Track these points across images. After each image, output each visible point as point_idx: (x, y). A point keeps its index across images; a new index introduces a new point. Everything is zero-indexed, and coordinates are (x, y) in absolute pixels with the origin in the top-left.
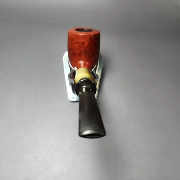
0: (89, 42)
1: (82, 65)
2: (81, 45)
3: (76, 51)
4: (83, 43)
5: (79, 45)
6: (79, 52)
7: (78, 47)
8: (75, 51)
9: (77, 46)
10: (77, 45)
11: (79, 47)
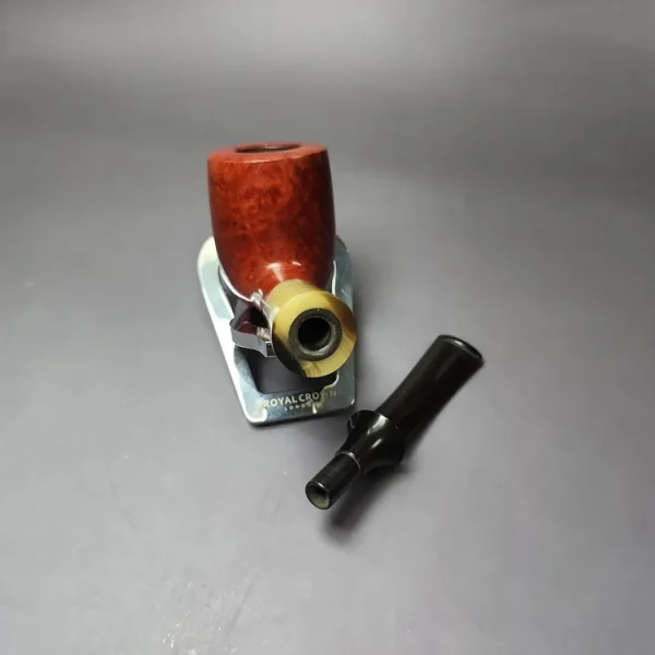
0: (295, 186)
1: (280, 277)
2: (268, 200)
3: (248, 226)
4: (274, 192)
5: (259, 200)
6: (261, 227)
7: (255, 211)
8: (244, 228)
9: (252, 208)
10: (252, 202)
11: (260, 207)
